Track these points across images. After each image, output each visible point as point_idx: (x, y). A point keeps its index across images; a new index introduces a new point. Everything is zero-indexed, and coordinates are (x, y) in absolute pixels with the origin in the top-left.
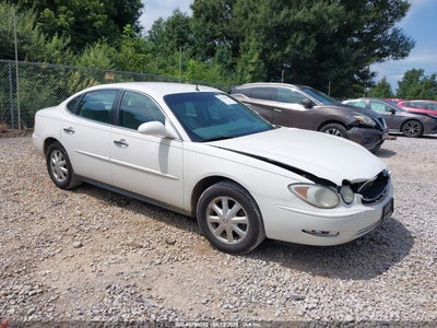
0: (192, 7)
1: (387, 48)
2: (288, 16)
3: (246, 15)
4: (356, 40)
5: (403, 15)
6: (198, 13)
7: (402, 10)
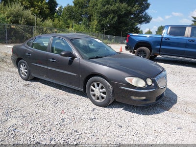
0: (74, 2)
1: (143, 19)
2: (108, 8)
3: (93, 7)
4: (132, 16)
5: (148, 8)
6: (75, 5)
7: (148, 6)
